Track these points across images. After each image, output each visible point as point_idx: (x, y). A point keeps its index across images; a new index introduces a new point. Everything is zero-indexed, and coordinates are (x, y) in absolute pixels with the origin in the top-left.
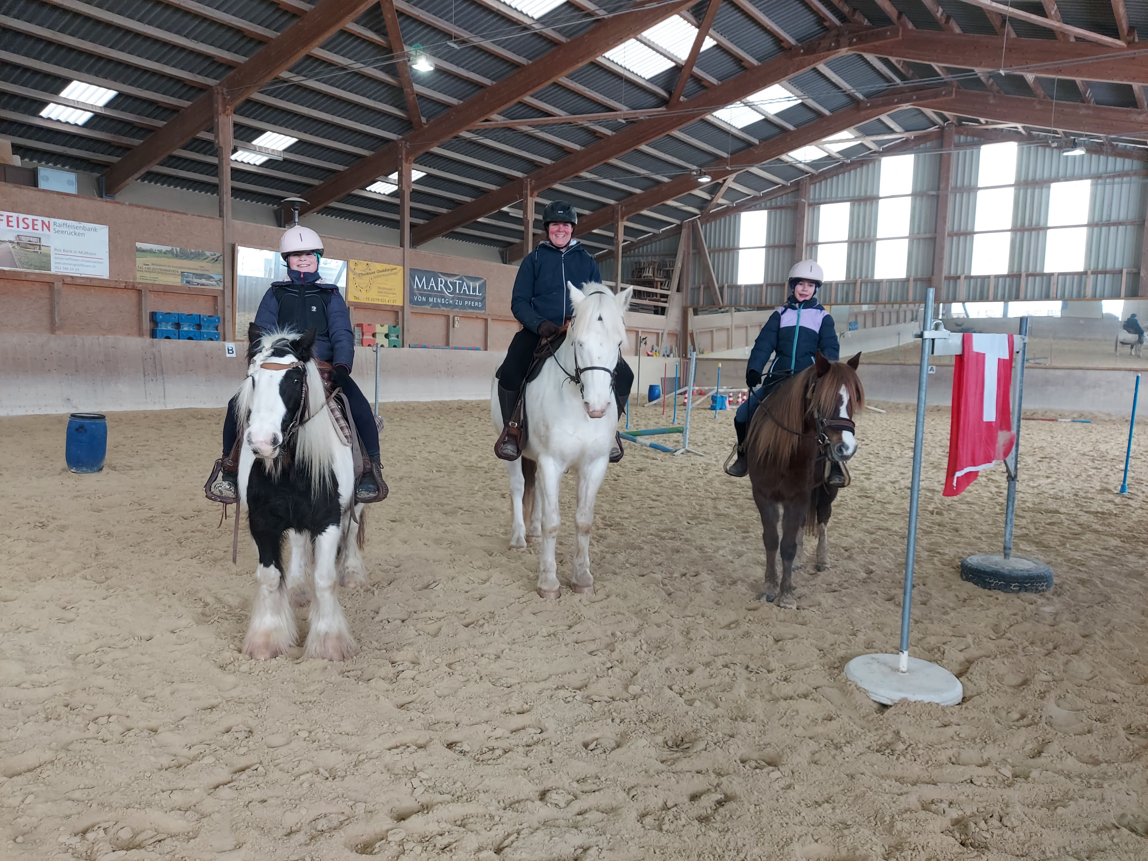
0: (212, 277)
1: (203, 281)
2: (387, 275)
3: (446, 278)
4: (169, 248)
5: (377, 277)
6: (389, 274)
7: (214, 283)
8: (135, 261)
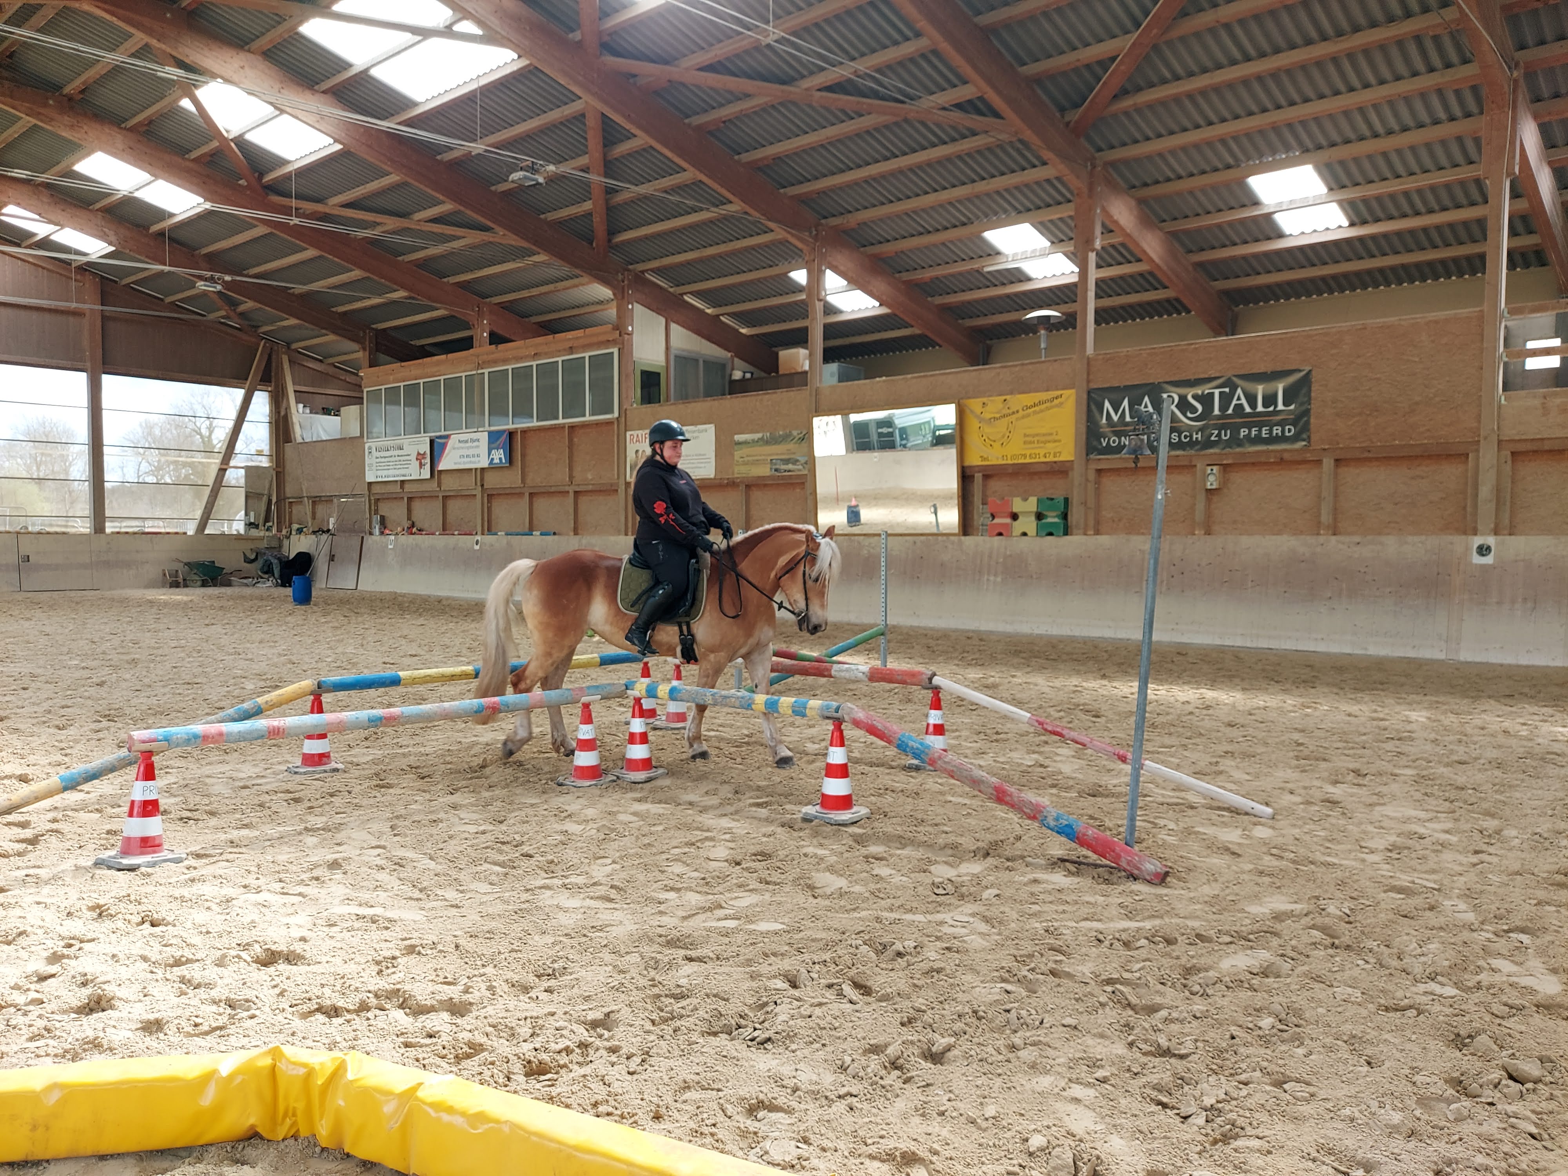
0: (797, 461)
1: (790, 467)
2: (1041, 411)
3: (1182, 391)
4: (760, 435)
5: (1023, 417)
6: (1048, 409)
7: (800, 467)
8: (733, 455)
